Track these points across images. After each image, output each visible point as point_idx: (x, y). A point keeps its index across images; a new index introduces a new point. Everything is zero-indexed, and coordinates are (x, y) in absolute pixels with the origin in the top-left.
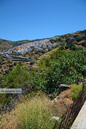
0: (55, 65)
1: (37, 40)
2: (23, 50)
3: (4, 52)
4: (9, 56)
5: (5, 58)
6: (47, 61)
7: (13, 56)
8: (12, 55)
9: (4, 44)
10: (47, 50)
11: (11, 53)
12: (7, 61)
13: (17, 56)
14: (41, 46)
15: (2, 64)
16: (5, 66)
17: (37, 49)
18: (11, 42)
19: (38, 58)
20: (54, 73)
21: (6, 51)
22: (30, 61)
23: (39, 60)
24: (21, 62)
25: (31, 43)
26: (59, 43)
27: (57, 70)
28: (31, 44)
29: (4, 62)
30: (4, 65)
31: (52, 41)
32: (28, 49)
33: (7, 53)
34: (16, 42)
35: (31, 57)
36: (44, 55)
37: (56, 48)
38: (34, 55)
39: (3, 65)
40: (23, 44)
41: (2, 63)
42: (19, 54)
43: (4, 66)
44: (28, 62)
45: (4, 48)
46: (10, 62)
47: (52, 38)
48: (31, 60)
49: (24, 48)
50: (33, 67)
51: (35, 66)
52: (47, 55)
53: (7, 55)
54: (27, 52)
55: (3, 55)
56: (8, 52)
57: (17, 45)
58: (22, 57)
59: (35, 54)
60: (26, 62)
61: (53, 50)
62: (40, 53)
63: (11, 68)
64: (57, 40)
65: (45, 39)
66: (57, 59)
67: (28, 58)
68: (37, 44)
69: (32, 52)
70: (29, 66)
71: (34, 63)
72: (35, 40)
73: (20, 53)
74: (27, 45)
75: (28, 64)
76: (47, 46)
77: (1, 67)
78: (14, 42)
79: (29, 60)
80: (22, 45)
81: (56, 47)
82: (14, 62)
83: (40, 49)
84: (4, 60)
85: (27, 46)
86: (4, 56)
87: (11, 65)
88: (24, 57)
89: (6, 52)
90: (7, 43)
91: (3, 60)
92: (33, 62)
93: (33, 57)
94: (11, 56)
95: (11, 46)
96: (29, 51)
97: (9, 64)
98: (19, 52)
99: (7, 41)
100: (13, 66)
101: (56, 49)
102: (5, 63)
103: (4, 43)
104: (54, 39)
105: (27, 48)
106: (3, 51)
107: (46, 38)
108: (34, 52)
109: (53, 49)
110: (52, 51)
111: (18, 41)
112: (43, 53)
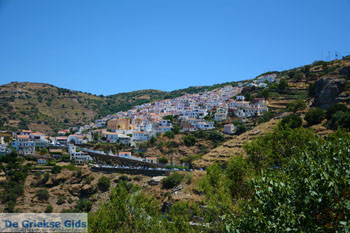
0: (270, 189)
1: (192, 90)
2: (134, 129)
3: (61, 135)
4: (81, 152)
5: (66, 159)
6: (236, 174)
7: (97, 155)
8: (91, 151)
9: (63, 106)
10: (232, 128)
11: (90, 140)
12: (71, 173)
13: (114, 152)
14: (206, 114)
15: (50, 186)
16: (61, 192)
17: (192, 126)
18: (91, 98)
19: (195, 162)
20: (270, 222)
21: (68, 131)
22: (164, 172)
23: (198, 169)
24: (129, 176)
25: (169, 101)
26: (281, 102)
27: (282, 213)
28: (169, 107)
29: (59, 176)
30: (58, 187)
31: (250, 92)
32: (157, 126)
33: (72, 142)
34: (111, 97)
35: (166, 157)
36: (220, 149)
37: (266, 120)
38: (181, 148)
39: (55, 188)
40: (135, 104)
41: (49, 182)
42: (122, 145)
43: (56, 192)
44: (154, 178)
45: (62, 120)
46: (85, 176)
47: (251, 81)
48: (167, 168)
49: (139, 121)
50: (174, 198)
51: (182, 195)
52: (232, 151)
53: (73, 150)
54: (150, 135)
55: (56, 148)
56: (78, 137)
57: (114, 111)
58: (130, 156)
59: (182, 144)
60: (148, 179)
61: (256, 130)
62: (204, 143)
63: (86, 201)
64: (272, 89)
65: (222, 86)
66: (276, 163)
67: (155, 162)
68: (193, 105)
69: (173, 137)
70: (159, 195)
71: (178, 183)
72: (182, 91)
73: (123, 142)
74: (152, 111)
75: (156, 183)
76: (232, 113)
77: (47, 199)
78: (102, 96)
79: (159, 169)
80: (134, 111)
81: (266, 118)
82: (98, 176)
83: (202, 124)
84: (60, 168)
85: (153, 116)
86: (59, 153)
87: (86, 187)
88: (141, 156)
89: (67, 135)
90: (75, 100)
91: (57, 170)
92: (176, 175)
93: (174, 159)
94: (89, 154)
95: (90, 114)
96: (158, 135)
97: (79, 182)
98: (120, 135)
99: (76, 93)
100: (95, 192)
101: (266, 125)
102: (63, 180)
103: (61, 103)
104: (258, 83)
105: (150, 120)
106: (56, 131)
107: (228, 84)
108: (178, 139)
109: (254, 125)
110: (251, 132)
111: (117, 95)
112: (216, 140)
